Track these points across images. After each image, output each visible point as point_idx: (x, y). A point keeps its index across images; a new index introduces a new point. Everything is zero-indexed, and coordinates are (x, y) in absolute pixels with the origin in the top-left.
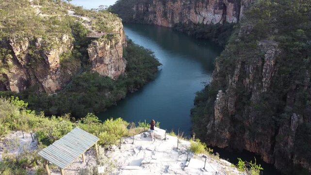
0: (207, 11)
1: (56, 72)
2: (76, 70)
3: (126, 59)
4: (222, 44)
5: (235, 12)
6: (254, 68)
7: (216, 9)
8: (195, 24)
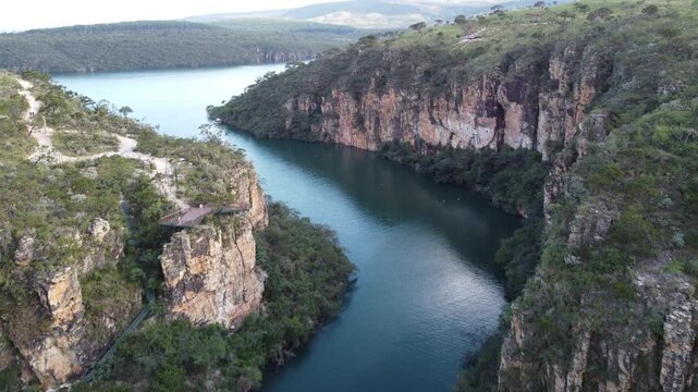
0: (458, 118)
1: (70, 327)
2: (127, 315)
3: (264, 268)
4: (499, 201)
5: (525, 125)
6: (632, 359)
7: (479, 115)
8: (430, 146)
